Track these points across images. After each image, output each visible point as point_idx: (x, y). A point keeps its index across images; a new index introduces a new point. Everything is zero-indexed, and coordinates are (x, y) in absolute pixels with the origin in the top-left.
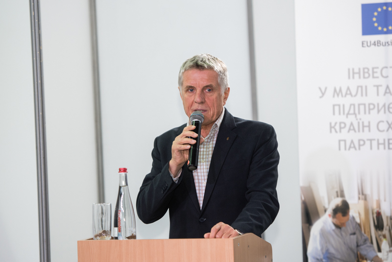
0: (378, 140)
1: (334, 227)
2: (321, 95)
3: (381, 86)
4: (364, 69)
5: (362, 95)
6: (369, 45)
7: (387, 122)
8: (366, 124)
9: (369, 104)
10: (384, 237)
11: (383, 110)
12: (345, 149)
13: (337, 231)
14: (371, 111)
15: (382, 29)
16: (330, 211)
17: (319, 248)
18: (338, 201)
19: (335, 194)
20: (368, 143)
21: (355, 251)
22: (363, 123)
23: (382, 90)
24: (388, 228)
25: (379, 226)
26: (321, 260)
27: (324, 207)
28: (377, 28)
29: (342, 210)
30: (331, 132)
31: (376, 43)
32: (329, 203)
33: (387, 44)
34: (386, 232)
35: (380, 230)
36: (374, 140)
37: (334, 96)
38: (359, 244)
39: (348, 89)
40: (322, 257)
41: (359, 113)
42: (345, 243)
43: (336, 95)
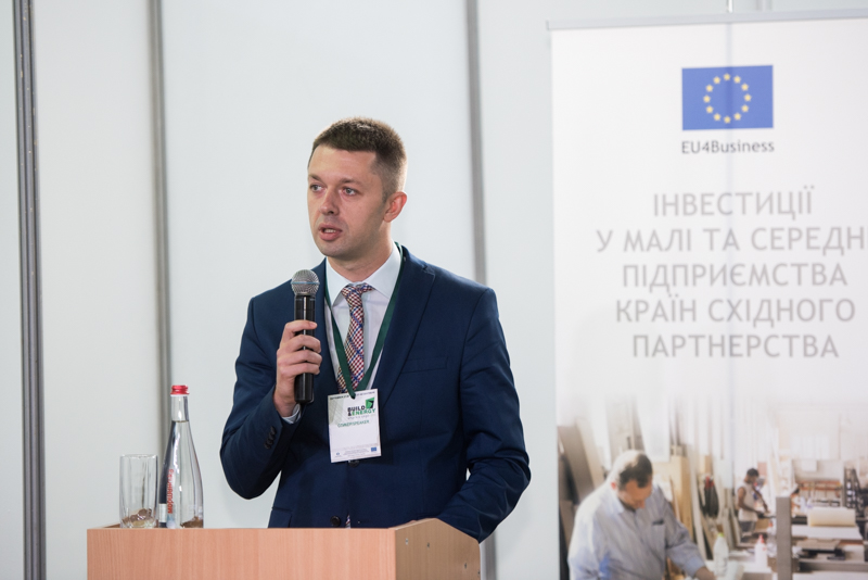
0: (711, 337)
1: (621, 509)
2: (600, 245)
3: (718, 230)
4: (685, 196)
5: (681, 248)
6: (695, 149)
7: (729, 302)
8: (688, 305)
9: (695, 267)
10: (720, 529)
11: (720, 279)
12: (647, 354)
13: (628, 516)
14: (698, 280)
15: (722, 119)
16: (614, 477)
17: (592, 549)
18: (629, 457)
19: (625, 443)
20: (691, 343)
21: (663, 557)
22: (682, 302)
23: (720, 239)
24: (727, 512)
25: (710, 508)
26: (596, 573)
27: (603, 468)
28: (711, 115)
29: (639, 474)
30: (619, 319)
31: (710, 146)
32: (613, 459)
33: (730, 149)
34: (722, 519)
35: (710, 515)
36: (703, 336)
37: (625, 249)
38: (670, 543)
39: (654, 234)
40: (596, 567)
41: (674, 284)
42: (642, 541)
43: (630, 247)
